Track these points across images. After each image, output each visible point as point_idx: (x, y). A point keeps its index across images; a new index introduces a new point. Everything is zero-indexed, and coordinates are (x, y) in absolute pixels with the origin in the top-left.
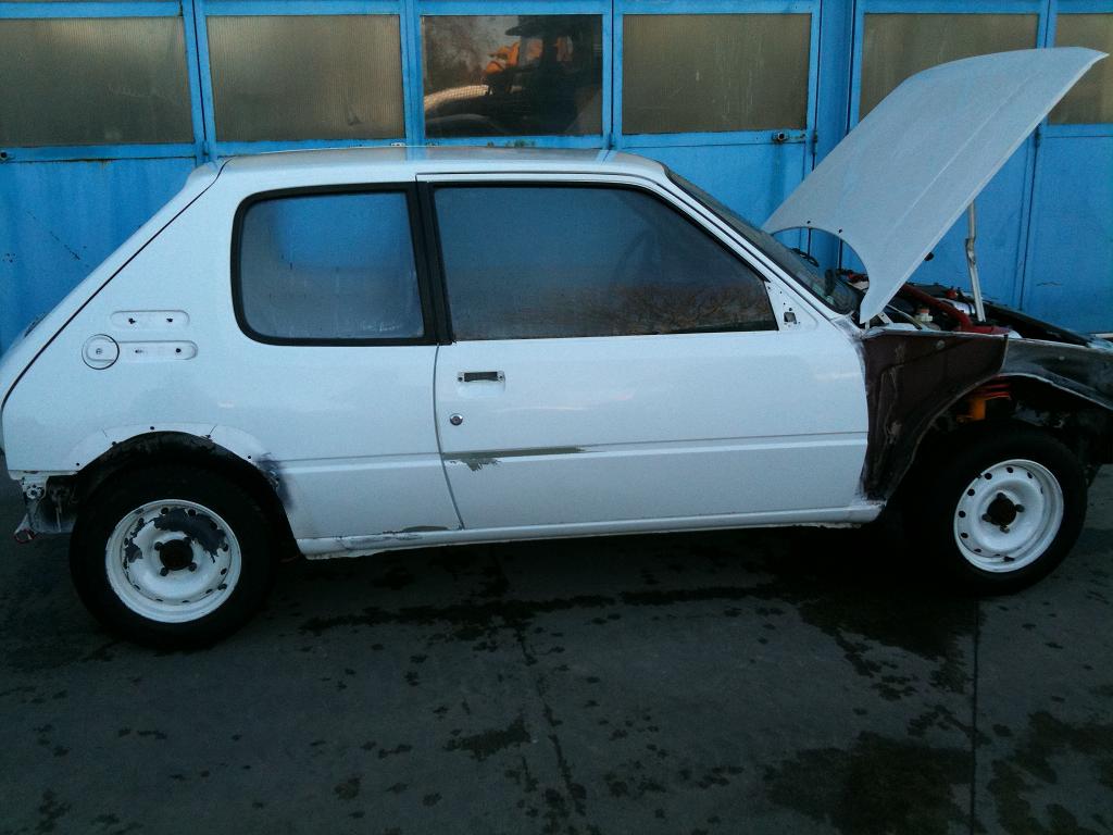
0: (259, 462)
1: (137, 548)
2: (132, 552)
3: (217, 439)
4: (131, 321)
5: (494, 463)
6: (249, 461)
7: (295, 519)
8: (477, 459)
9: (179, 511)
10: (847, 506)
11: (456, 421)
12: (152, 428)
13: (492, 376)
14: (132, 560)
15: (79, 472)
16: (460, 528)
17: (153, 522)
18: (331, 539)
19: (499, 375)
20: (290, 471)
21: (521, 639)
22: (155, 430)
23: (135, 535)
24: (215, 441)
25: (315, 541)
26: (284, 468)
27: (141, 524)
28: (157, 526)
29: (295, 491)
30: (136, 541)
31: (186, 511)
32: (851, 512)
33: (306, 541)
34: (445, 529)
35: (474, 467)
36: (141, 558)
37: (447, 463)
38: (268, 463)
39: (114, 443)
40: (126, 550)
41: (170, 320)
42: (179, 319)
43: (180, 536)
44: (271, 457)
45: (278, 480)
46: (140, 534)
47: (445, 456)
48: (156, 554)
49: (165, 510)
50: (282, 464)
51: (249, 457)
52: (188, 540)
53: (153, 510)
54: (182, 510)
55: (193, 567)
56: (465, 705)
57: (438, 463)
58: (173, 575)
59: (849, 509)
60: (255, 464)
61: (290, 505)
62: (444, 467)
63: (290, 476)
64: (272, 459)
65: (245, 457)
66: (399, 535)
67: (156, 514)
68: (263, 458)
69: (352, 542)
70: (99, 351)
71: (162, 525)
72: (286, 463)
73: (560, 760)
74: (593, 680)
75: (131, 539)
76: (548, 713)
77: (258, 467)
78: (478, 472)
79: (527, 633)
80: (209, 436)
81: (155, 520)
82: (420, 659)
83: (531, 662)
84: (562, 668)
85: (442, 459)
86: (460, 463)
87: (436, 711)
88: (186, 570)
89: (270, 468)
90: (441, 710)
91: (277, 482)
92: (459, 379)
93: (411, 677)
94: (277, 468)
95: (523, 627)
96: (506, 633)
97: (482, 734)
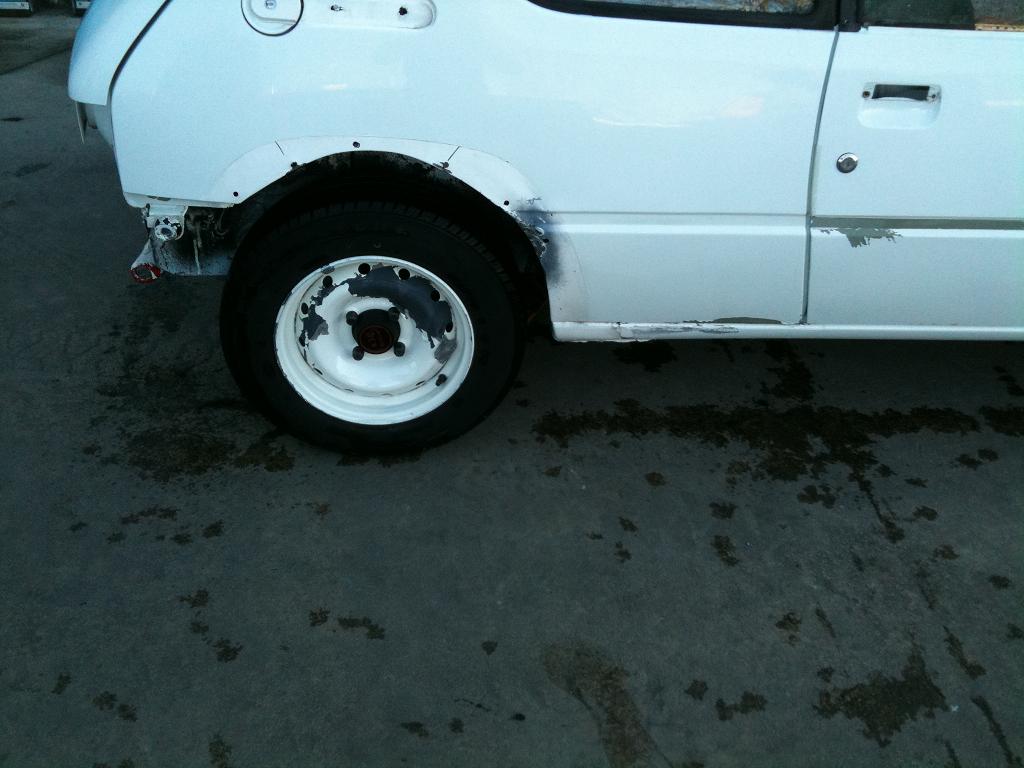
0: (521, 211)
1: (321, 320)
2: (313, 326)
3: (458, 171)
5: (890, 236)
6: (506, 208)
7: (559, 297)
8: (861, 229)
9: (385, 270)
11: (846, 166)
12: (356, 144)
13: (919, 93)
14: (312, 335)
15: (237, 205)
16: (802, 322)
17: (347, 286)
18: (604, 324)
19: (931, 92)
20: (567, 228)
21: (865, 486)
22: (362, 149)
23: (319, 301)
24: (454, 174)
25: (582, 325)
26: (557, 223)
27: (328, 285)
28: (352, 291)
29: (569, 260)
30: (320, 311)
31: (397, 272)
33: (568, 325)
34: (779, 323)
35: (856, 241)
36: (327, 333)
37: (816, 232)
38: (535, 214)
39: (294, 165)
40: (304, 320)
43: (384, 304)
44: (540, 206)
45: (546, 241)
46: (326, 300)
47: (813, 221)
48: (346, 329)
49: (364, 268)
50: (555, 217)
51: (507, 203)
52: (395, 312)
53: (346, 269)
54: (390, 268)
55: (400, 350)
57: (800, 230)
58: (367, 357)
60: (514, 214)
61: (557, 279)
62: (809, 237)
63: (566, 237)
64: (543, 209)
65: (499, 202)
67: (353, 274)
68: (528, 206)
69: (634, 331)
70: (270, 3)
71: (358, 288)
72: (563, 216)
73: (1009, 755)
74: (1000, 582)
75: (313, 306)
76: (953, 643)
77: (519, 219)
78: (860, 249)
79: (869, 474)
80: (446, 165)
81: (349, 281)
82: (724, 511)
83: (896, 536)
84: (948, 553)
85: (809, 226)
86: (835, 233)
87: (781, 625)
88: (390, 355)
89: (537, 222)
90: (788, 622)
91: (544, 244)
92: (866, 94)
93: (721, 546)
94: (549, 223)
95: (860, 462)
96: (838, 473)
97: (867, 682)
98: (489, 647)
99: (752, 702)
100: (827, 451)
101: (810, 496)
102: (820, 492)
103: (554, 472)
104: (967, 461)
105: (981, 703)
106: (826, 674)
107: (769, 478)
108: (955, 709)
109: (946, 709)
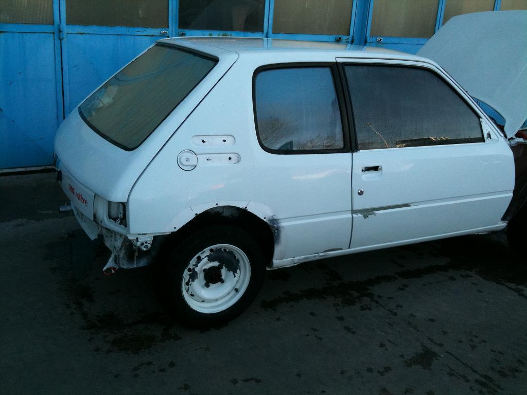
0: (270, 220)
1: (196, 273)
2: (193, 276)
3: (250, 209)
4: (203, 141)
5: (374, 214)
6: (265, 220)
7: (278, 250)
8: (367, 212)
9: (219, 250)
10: (496, 224)
11: (361, 193)
12: (217, 204)
13: (376, 168)
14: (193, 281)
15: (173, 233)
16: (349, 248)
17: (207, 258)
18: (289, 259)
19: (379, 168)
20: (283, 224)
21: (377, 302)
22: (218, 206)
23: (196, 266)
24: (249, 210)
25: (282, 261)
26: (280, 223)
27: (199, 259)
28: (208, 260)
29: (283, 236)
30: (197, 269)
31: (222, 250)
32: (497, 227)
33: (278, 261)
34: (342, 249)
35: (365, 217)
36: (197, 278)
37: (354, 215)
38: (274, 221)
39: (196, 214)
40: (190, 275)
41: (225, 141)
42: (229, 140)
43: (216, 264)
44: (275, 218)
45: (277, 229)
46: (199, 265)
47: (353, 212)
48: (203, 276)
49: (211, 250)
50: (280, 221)
51: (265, 218)
52: (220, 267)
53: (207, 251)
54: (220, 249)
55: (222, 281)
56: (389, 341)
57: (350, 216)
58: (212, 286)
59: (497, 226)
60: (267, 221)
61: (278, 243)
62: (353, 217)
63: (283, 227)
65: (263, 218)
66: (321, 254)
67: (208, 253)
68: (271, 218)
69: (299, 260)
70: (187, 160)
71: (211, 259)
72: (282, 220)
73: (463, 364)
74: (432, 320)
75: (194, 269)
76: (431, 340)
77: (269, 223)
78: (367, 219)
79: (376, 299)
80: (246, 207)
81: (207, 256)
82: (341, 319)
83: (395, 314)
84: (412, 316)
85: (352, 214)
86: (360, 215)
87: (380, 346)
88: (219, 283)
89: (274, 223)
90: (382, 345)
91: (276, 231)
92: (363, 170)
93: (347, 329)
94: (278, 223)
95: (370, 296)
96: (366, 300)
97: (414, 355)
98: (299, 375)
99: (387, 369)
100: (359, 294)
101: (363, 308)
102: (365, 307)
103: (278, 319)
104: (400, 289)
105: (447, 352)
106: (402, 356)
107: (347, 306)
108: (442, 356)
109: (440, 356)
